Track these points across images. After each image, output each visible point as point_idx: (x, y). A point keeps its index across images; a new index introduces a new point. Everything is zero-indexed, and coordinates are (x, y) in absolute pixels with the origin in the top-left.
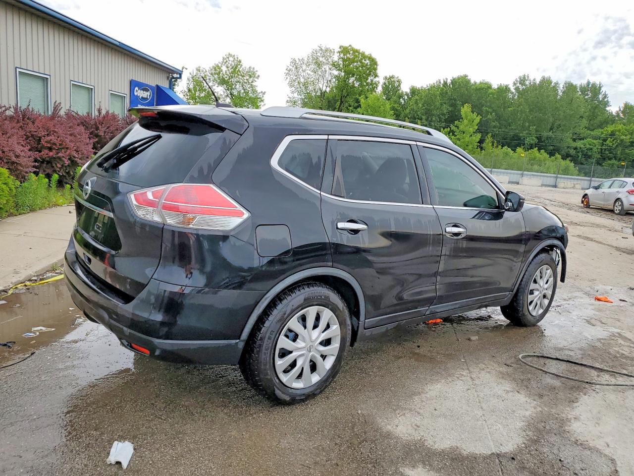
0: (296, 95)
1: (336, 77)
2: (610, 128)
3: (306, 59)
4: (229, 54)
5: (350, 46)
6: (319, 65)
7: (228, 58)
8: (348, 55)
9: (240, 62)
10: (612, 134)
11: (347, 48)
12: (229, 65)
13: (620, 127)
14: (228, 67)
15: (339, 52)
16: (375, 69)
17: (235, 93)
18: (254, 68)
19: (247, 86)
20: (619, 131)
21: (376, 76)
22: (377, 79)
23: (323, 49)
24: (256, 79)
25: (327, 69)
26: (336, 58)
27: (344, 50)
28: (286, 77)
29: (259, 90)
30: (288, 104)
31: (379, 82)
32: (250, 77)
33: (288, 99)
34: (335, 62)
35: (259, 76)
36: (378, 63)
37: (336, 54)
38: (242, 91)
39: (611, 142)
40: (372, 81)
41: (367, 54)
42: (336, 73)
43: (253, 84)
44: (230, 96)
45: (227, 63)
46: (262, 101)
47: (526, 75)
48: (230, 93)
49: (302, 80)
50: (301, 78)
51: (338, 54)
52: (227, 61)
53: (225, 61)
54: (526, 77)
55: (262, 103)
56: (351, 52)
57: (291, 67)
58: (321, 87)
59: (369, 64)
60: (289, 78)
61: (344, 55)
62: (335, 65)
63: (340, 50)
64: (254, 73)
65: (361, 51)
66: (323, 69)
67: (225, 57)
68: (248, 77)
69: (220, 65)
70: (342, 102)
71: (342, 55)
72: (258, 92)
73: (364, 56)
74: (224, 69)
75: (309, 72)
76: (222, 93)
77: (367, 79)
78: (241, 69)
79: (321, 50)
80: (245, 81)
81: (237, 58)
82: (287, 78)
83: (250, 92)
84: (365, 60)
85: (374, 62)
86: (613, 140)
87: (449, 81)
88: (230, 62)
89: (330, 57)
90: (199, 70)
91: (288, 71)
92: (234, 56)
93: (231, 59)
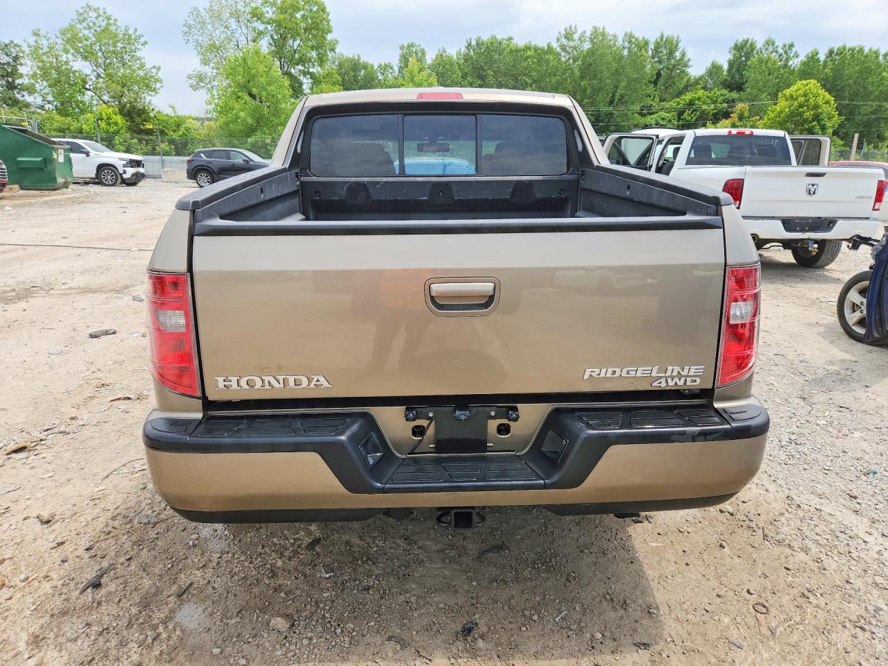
1: (263, 33)
2: (688, 97)
4: (87, 5)
7: (86, 12)
9: (111, 19)
10: (691, 103)
12: (91, 24)
13: (701, 93)
14: (89, 28)
19: (127, 58)
20: (699, 99)
21: (330, 30)
22: (332, 36)
24: (140, 47)
28: (186, 38)
29: (148, 64)
30: (191, 83)
31: (336, 41)
32: (129, 42)
33: (191, 73)
35: (146, 43)
39: (689, 115)
42: (261, 27)
43: (138, 54)
45: (87, 22)
46: (158, 81)
47: (573, 26)
48: (104, 71)
52: (85, 19)
53: (82, 18)
54: (573, 28)
57: (192, 22)
60: (191, 40)
68: (124, 43)
69: (77, 26)
72: (148, 67)
76: (89, 72)
81: (104, 13)
82: (188, 40)
83: (133, 68)
85: (322, 9)
86: (692, 113)
88: (91, 19)
90: (38, 35)
91: (187, 27)
92: (98, 9)
93: (93, 14)
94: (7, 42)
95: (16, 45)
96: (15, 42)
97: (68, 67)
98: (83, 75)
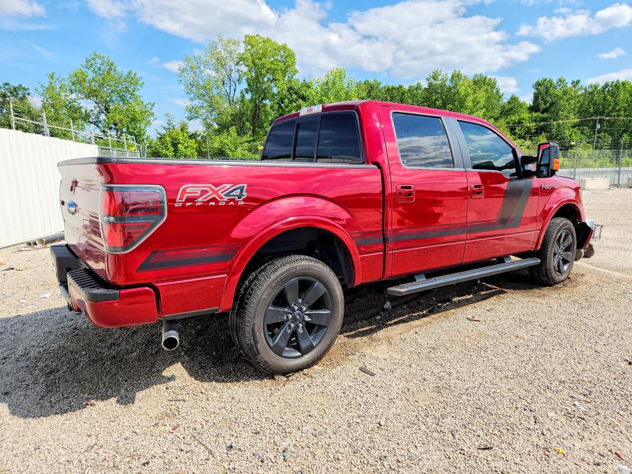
1: (246, 75)
3: (202, 56)
4: (95, 55)
5: (257, 36)
6: (220, 62)
7: (94, 59)
9: (113, 65)
11: (254, 38)
12: (97, 69)
14: (95, 72)
15: (244, 43)
16: (293, 64)
17: (111, 106)
19: (128, 96)
21: (295, 72)
22: (295, 76)
23: (224, 38)
24: (139, 87)
25: (233, 66)
26: (242, 49)
28: (180, 79)
29: (145, 100)
32: (130, 83)
34: (242, 55)
36: (296, 55)
37: (241, 45)
41: (280, 43)
43: (138, 93)
44: (105, 112)
46: (152, 114)
47: (439, 70)
48: (105, 107)
49: (202, 83)
50: (200, 81)
52: (92, 65)
53: (89, 65)
55: (151, 118)
57: (185, 68)
59: (284, 56)
60: (183, 81)
62: (241, 59)
63: (245, 40)
64: (136, 80)
65: (272, 40)
66: (227, 65)
67: (89, 58)
68: (126, 84)
69: (83, 70)
71: (249, 47)
72: (145, 103)
73: (277, 47)
76: (93, 108)
78: (115, 75)
79: (221, 40)
80: (124, 90)
81: (108, 60)
82: (181, 82)
84: (279, 53)
85: (290, 54)
88: (98, 65)
89: (235, 50)
91: (181, 71)
92: (103, 56)
93: (99, 61)
94: (16, 85)
95: (24, 89)
96: (22, 86)
97: (76, 104)
98: (88, 111)
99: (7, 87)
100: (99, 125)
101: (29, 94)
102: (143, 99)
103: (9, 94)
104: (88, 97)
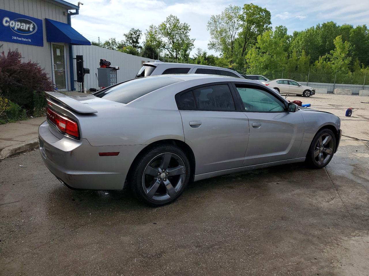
0: (214, 40)
1: (242, 25)
3: (221, 15)
4: (171, 15)
5: (252, 4)
6: (230, 18)
7: (170, 18)
8: (250, 11)
9: (178, 21)
11: (249, 5)
12: (171, 23)
14: (170, 24)
15: (243, 8)
16: (270, 19)
17: (175, 41)
18: (187, 24)
19: (183, 36)
21: (270, 23)
22: (270, 25)
24: (188, 31)
25: (236, 21)
26: (241, 12)
27: (248, 7)
28: (208, 28)
29: (191, 38)
30: (209, 46)
31: (272, 28)
32: (185, 30)
33: (209, 43)
34: (240, 16)
35: (190, 29)
36: (271, 14)
37: (241, 9)
38: (180, 39)
40: (267, 26)
41: (263, 8)
42: (241, 23)
43: (188, 34)
44: (172, 43)
45: (170, 22)
46: (193, 45)
48: (172, 41)
49: (219, 30)
50: (218, 28)
51: (243, 10)
52: (169, 21)
53: (168, 20)
55: (193, 47)
56: (252, 8)
57: (212, 22)
58: (232, 33)
59: (264, 15)
60: (210, 29)
61: (247, 10)
62: (241, 18)
63: (244, 7)
64: (187, 27)
65: (259, 7)
66: (233, 21)
67: (168, 17)
68: (183, 30)
69: (165, 23)
70: (246, 42)
71: (245, 11)
72: (190, 39)
73: (261, 10)
74: (168, 26)
75: (223, 24)
76: (167, 42)
77: (263, 26)
78: (179, 25)
79: (232, 8)
80: (182, 33)
81: (176, 18)
82: (209, 29)
83: (185, 40)
84: (262, 13)
85: (268, 14)
87: (321, 26)
88: (172, 21)
89: (238, 12)
90: (152, 28)
91: (209, 24)
92: (174, 17)
93: (172, 19)
94: (137, 30)
95: (139, 31)
96: (139, 30)
97: (160, 40)
98: (165, 43)
99: (133, 30)
100: (169, 50)
101: (141, 33)
102: (189, 37)
103: (133, 34)
104: (166, 36)
